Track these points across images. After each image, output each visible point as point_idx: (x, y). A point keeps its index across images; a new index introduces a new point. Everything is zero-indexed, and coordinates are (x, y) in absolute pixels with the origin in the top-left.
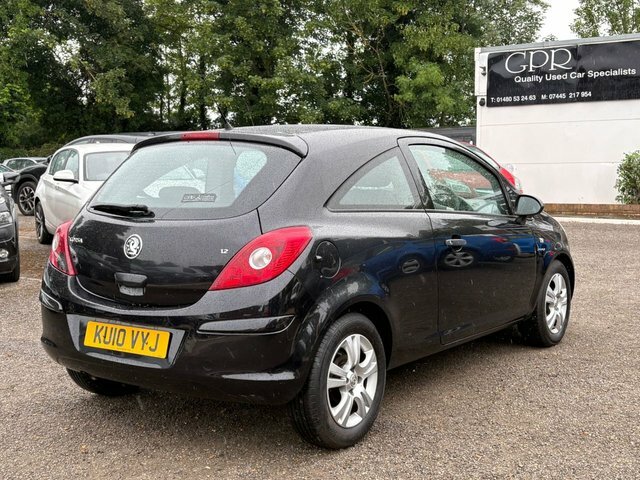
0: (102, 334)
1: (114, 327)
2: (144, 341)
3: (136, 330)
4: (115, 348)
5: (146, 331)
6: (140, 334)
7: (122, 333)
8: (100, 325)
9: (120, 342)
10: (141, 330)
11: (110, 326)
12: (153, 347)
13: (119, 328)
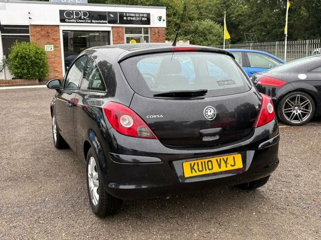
0: (196, 167)
1: (203, 161)
2: (226, 162)
3: (218, 159)
4: (208, 172)
5: (225, 158)
6: (222, 160)
7: (210, 163)
8: (192, 163)
9: (210, 167)
10: (222, 158)
11: (199, 162)
12: (233, 164)
13: (206, 160)
